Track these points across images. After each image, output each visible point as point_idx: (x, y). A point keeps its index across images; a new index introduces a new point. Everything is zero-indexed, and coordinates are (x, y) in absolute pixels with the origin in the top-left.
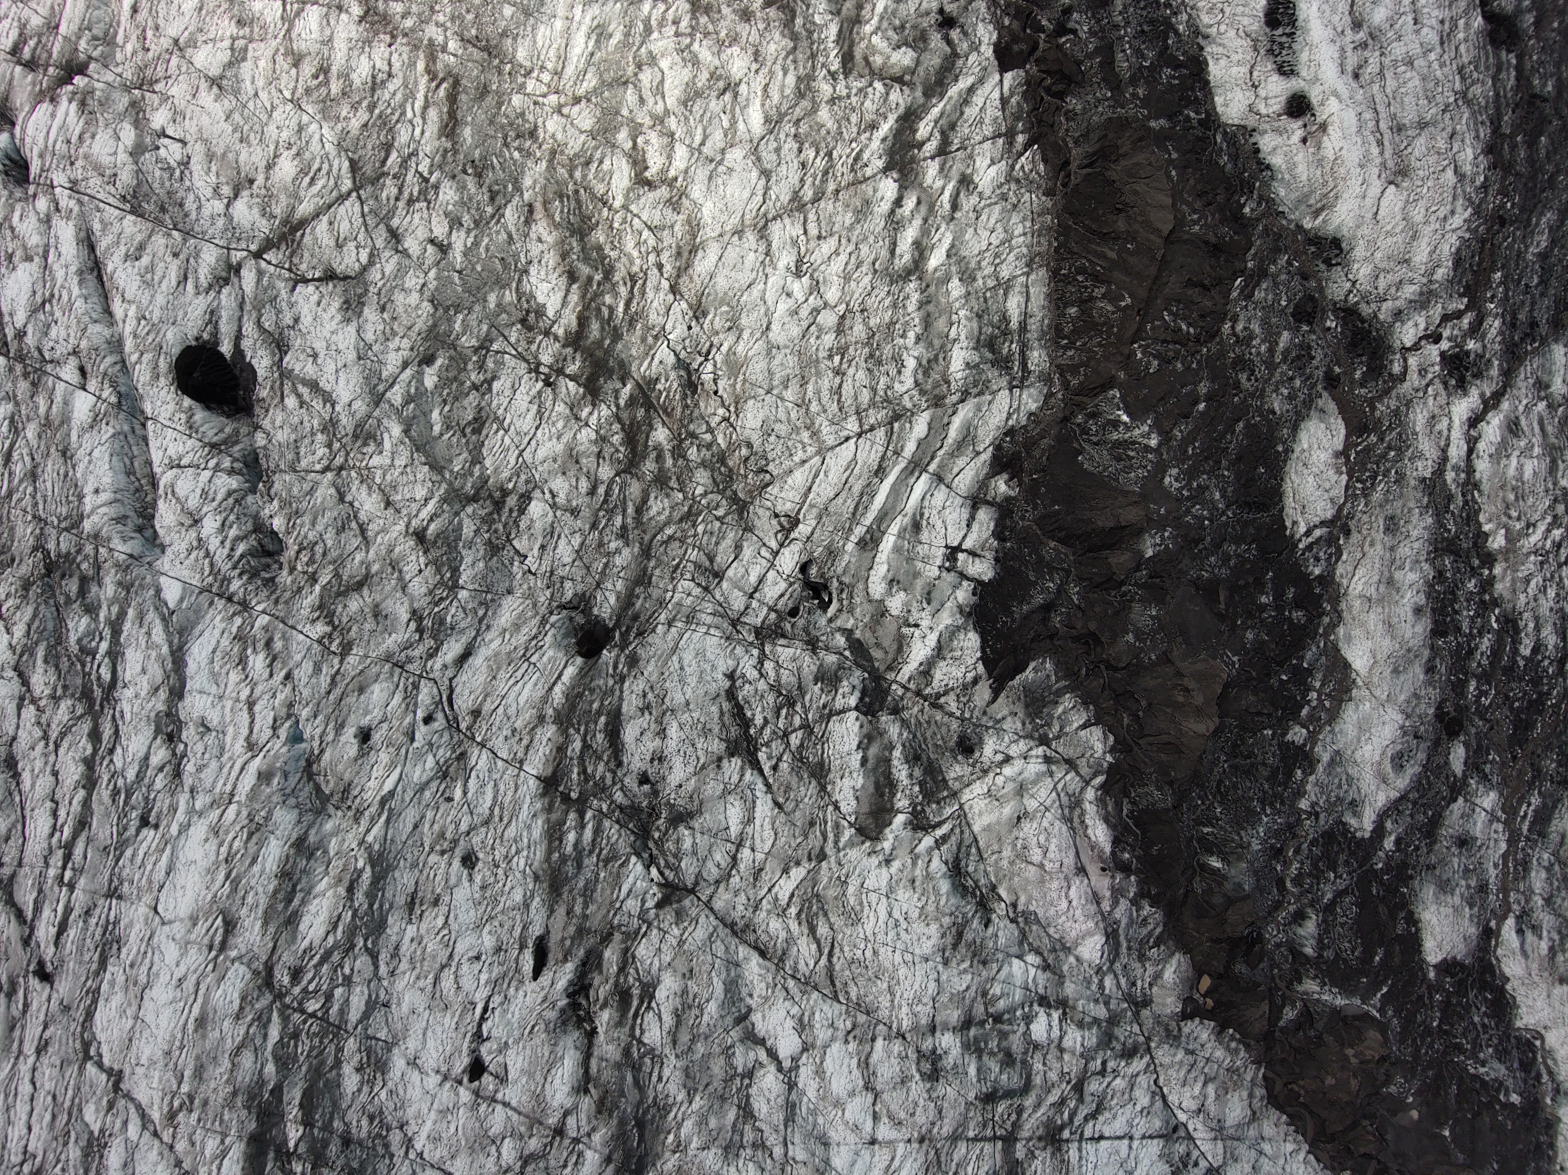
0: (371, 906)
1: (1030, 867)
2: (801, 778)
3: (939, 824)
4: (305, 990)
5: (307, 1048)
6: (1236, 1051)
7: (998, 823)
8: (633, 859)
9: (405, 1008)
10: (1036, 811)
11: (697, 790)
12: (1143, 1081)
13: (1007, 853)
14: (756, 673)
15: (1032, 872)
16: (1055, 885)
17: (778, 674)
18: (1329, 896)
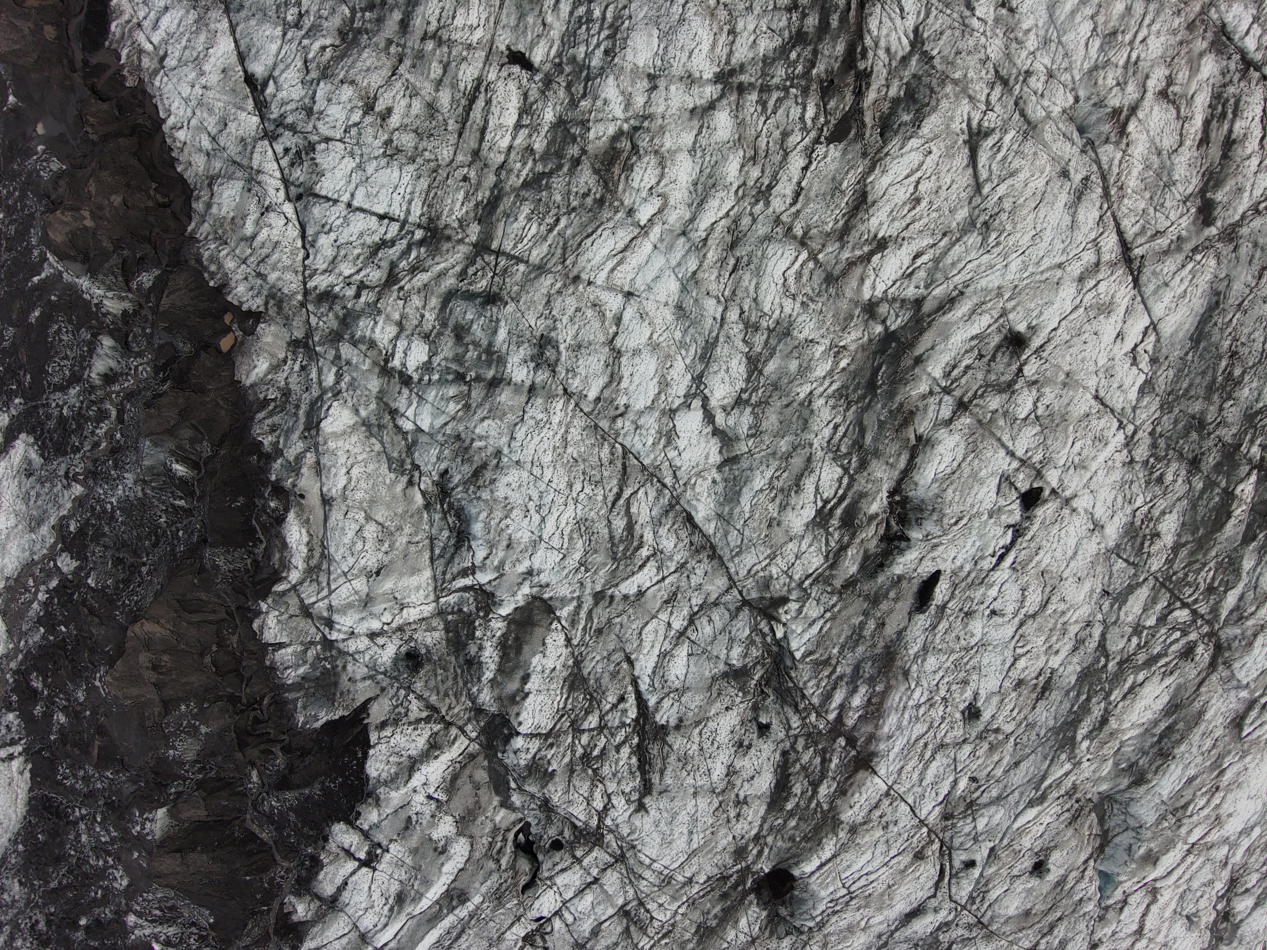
0: (1088, 699)
1: (381, 520)
2: (597, 680)
3: (465, 589)
4: (1185, 633)
5: (1203, 574)
6: (212, 259)
7: (401, 575)
8: (798, 655)
9: (1087, 586)
10: (357, 576)
11: (710, 702)
12: (320, 263)
13: (401, 540)
14: (615, 801)
15: (380, 514)
16: (359, 495)
17: (592, 792)
18: (73, 392)
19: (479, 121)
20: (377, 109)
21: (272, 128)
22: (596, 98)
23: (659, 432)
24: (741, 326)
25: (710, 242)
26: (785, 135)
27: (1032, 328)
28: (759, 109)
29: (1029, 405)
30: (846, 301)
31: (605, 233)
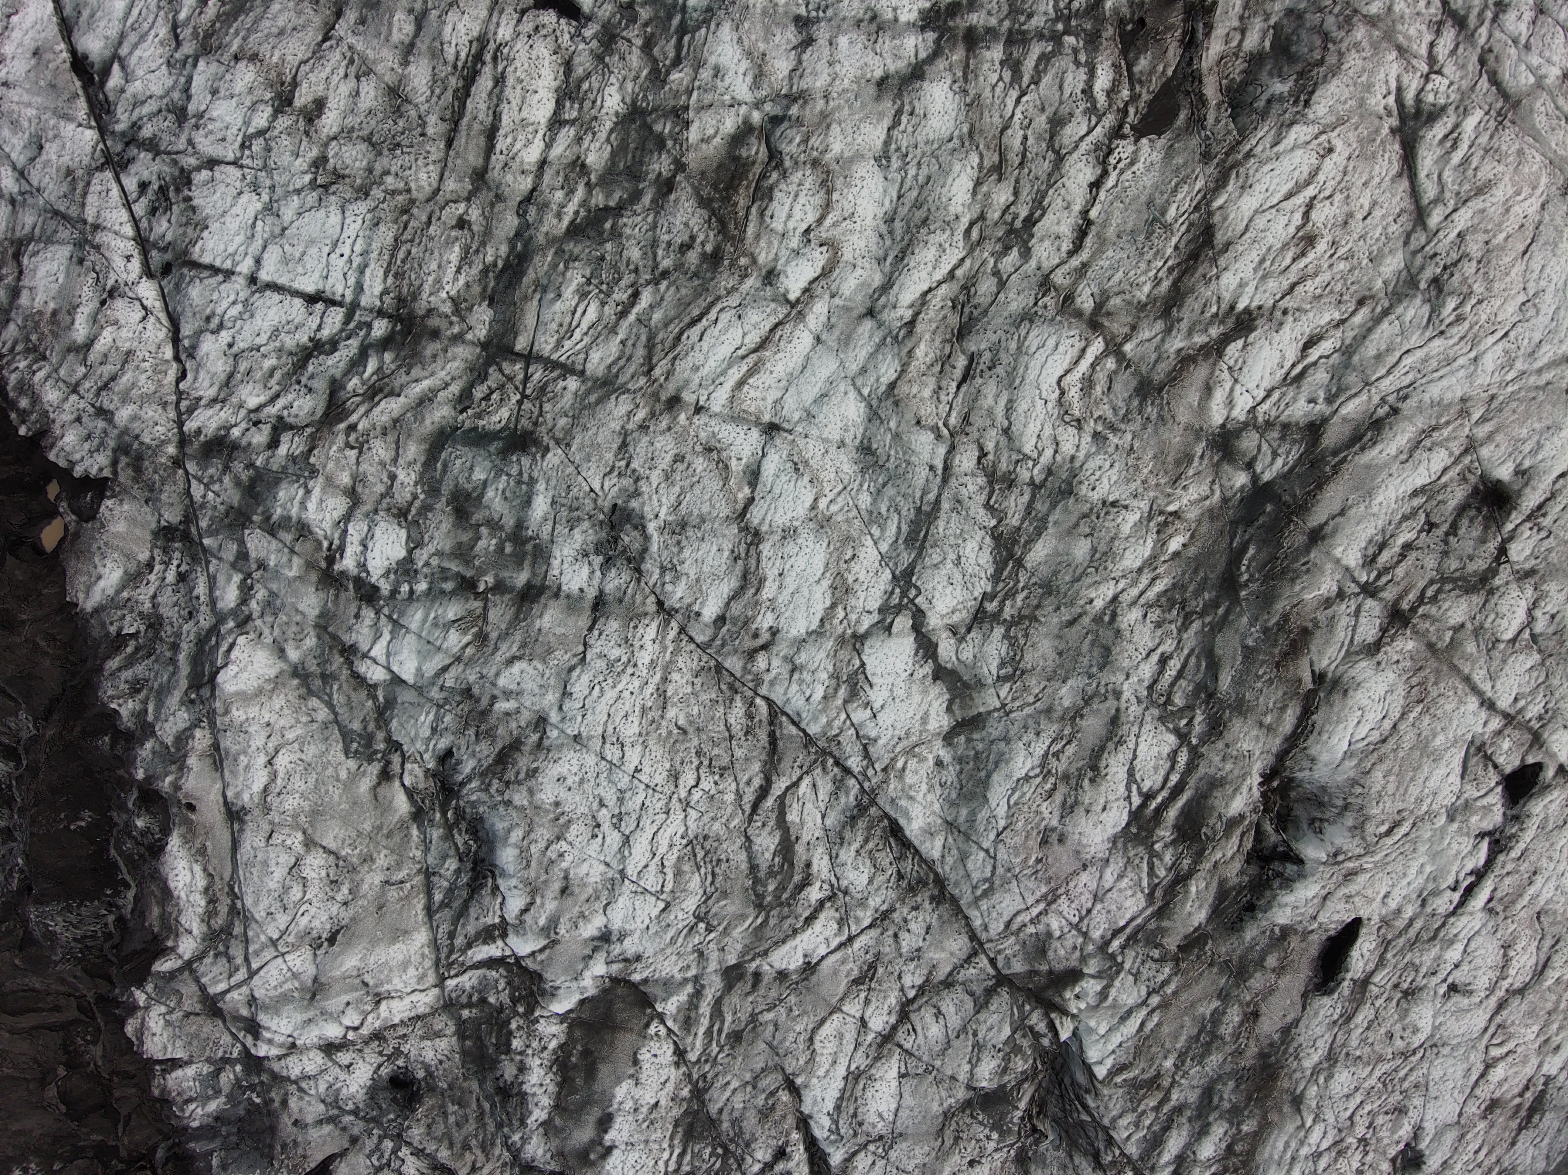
1: (332, 846)
2: (735, 1122)
3: (491, 963)
6: (21, 387)
7: (374, 942)
8: (1100, 1070)
10: (295, 945)
11: (942, 1156)
12: (205, 387)
13: (372, 878)
15: (332, 833)
16: (291, 803)
19: (485, 117)
20: (298, 102)
21: (119, 148)
22: (698, 65)
23: (835, 676)
24: (981, 480)
25: (919, 328)
26: (1057, 122)
27: (1520, 472)
28: (1007, 75)
29: (1521, 616)
30: (1178, 430)
31: (725, 317)
